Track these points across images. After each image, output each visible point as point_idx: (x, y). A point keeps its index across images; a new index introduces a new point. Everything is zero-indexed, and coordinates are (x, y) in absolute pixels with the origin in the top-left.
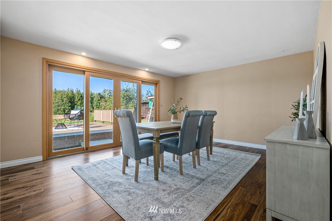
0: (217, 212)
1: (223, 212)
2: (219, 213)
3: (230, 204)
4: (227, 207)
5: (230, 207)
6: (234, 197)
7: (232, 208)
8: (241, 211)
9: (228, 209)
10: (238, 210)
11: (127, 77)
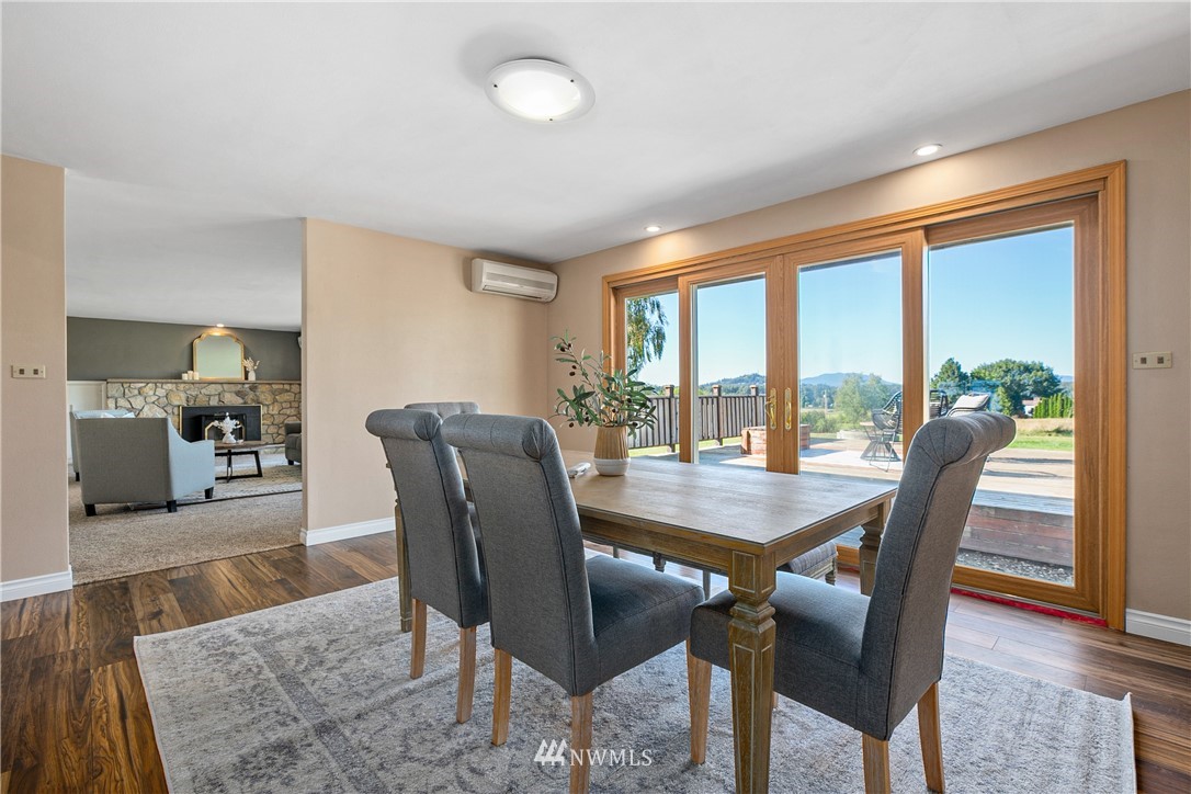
0: (136, 718)
1: (119, 728)
2: (130, 721)
3: (121, 755)
4: (120, 744)
5: (113, 750)
6: (131, 784)
7: (102, 754)
8: (65, 770)
9: (110, 741)
10: (76, 765)
11: (821, 243)
